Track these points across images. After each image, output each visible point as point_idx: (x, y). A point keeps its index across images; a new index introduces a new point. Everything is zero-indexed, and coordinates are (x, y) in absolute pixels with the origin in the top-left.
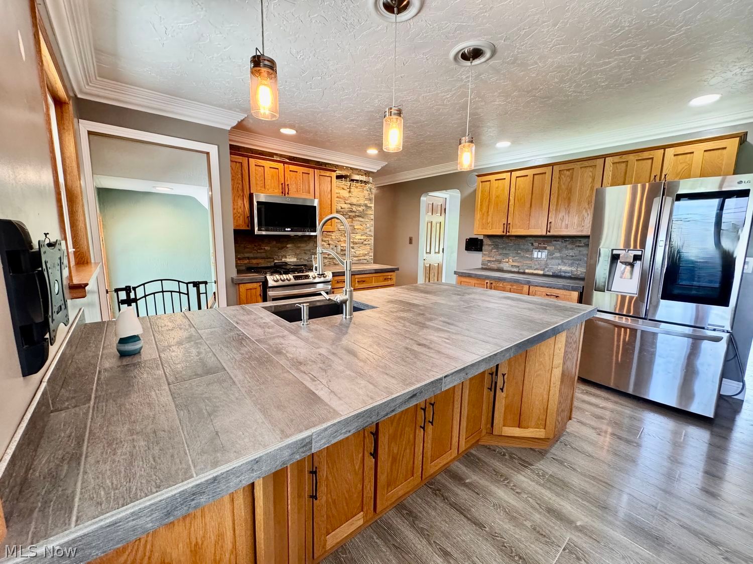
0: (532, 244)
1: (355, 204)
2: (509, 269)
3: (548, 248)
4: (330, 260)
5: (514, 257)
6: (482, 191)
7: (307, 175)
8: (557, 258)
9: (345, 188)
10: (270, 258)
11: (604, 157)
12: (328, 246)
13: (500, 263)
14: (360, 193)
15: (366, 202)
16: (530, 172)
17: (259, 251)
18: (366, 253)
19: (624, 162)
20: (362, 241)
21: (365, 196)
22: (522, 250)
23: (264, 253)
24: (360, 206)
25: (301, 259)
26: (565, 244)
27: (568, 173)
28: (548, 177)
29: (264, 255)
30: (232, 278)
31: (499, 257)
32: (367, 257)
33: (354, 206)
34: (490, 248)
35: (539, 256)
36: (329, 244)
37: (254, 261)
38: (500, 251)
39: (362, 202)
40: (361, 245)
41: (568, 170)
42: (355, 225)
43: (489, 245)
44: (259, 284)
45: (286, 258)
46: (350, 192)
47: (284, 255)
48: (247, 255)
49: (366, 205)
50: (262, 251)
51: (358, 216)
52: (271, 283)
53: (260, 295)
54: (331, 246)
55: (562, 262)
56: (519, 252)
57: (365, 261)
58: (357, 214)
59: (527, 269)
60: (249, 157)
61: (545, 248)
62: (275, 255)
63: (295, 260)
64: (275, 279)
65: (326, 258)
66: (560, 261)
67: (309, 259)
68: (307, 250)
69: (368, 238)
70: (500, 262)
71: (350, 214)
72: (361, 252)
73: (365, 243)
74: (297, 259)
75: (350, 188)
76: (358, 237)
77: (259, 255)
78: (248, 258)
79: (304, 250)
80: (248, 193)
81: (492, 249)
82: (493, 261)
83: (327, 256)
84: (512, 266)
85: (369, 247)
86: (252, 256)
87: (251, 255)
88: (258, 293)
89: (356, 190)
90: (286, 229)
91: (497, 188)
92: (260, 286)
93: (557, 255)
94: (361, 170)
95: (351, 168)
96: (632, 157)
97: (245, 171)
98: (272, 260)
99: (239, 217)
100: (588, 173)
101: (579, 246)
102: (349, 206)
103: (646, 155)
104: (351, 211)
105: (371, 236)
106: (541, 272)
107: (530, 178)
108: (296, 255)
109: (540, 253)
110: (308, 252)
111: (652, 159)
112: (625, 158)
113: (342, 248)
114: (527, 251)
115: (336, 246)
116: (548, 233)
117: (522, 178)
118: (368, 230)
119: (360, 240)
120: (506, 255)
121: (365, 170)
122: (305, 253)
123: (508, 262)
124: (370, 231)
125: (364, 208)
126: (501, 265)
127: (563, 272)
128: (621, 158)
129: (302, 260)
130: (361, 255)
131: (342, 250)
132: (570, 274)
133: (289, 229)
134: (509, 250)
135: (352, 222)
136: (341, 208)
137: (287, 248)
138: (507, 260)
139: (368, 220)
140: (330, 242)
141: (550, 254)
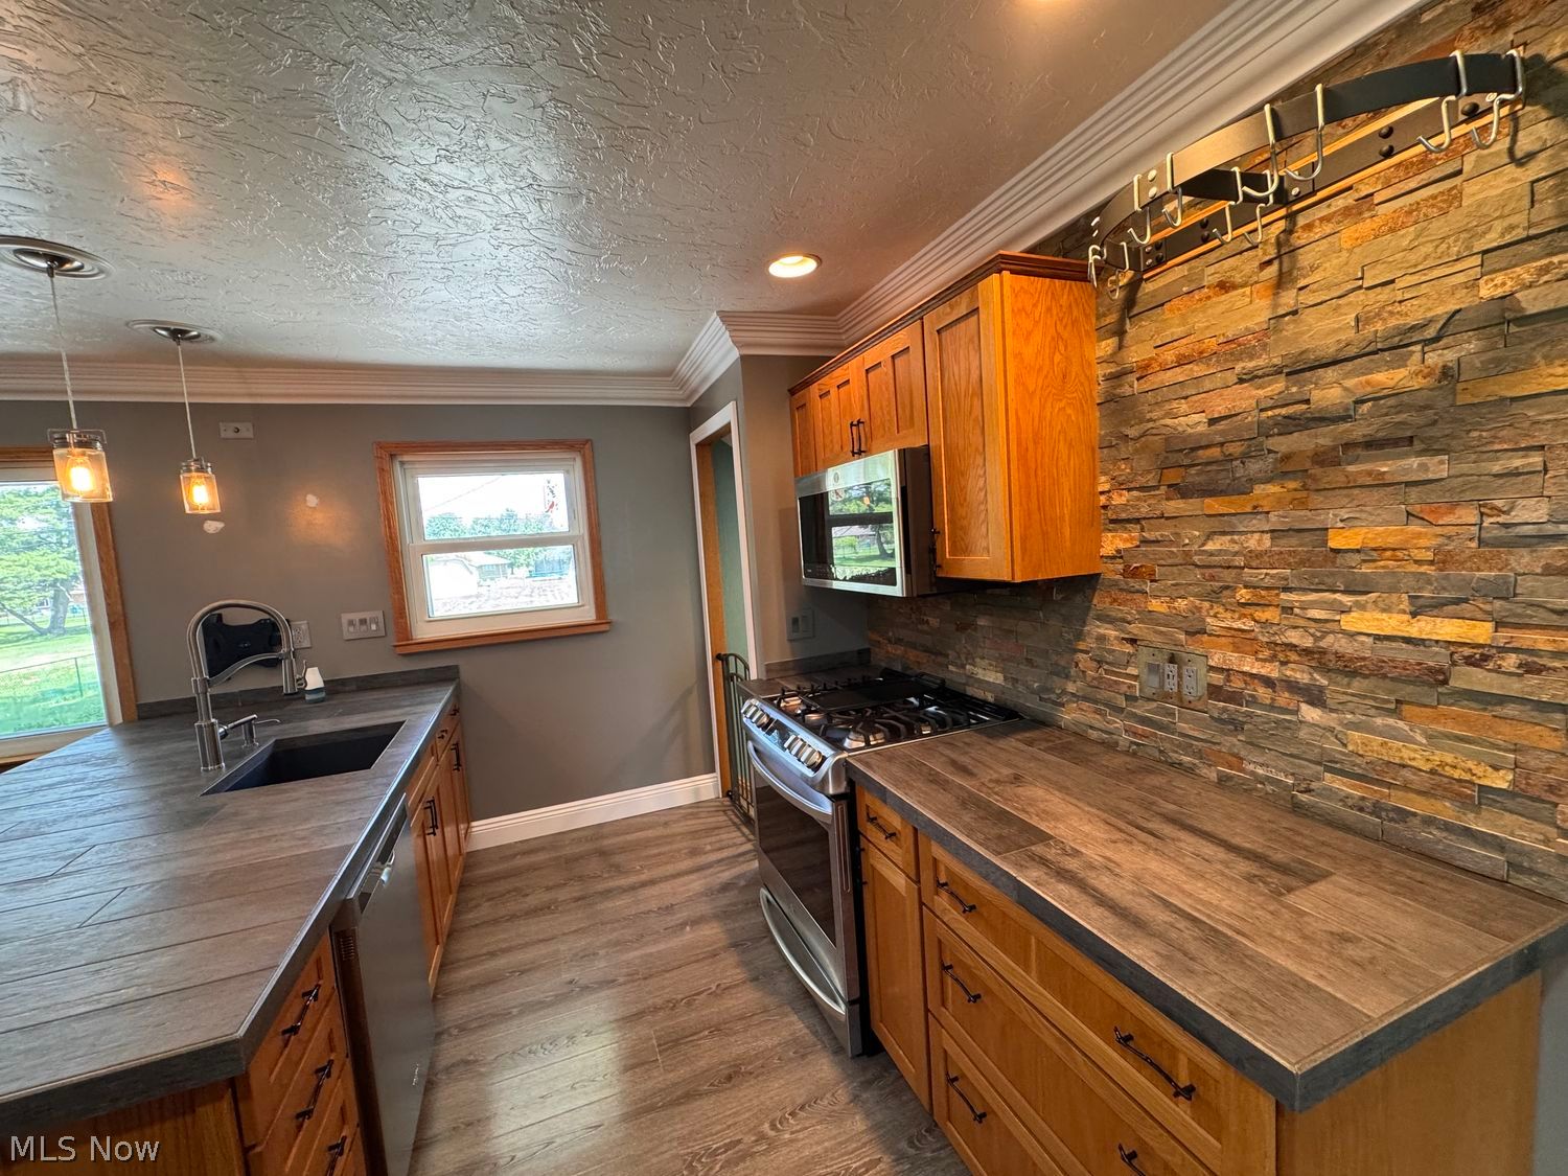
7: (904, 358)
36: (1133, 641)
45: (974, 664)
47: (968, 653)
50: (927, 628)
51: (1371, 444)
60: (811, 383)
62: (950, 648)
63: (999, 679)
65: (1121, 709)
67: (1044, 689)
68: (1034, 650)
74: (1006, 679)
76: (1373, 619)
77: (919, 639)
79: (1029, 648)
83: (1121, 701)
97: (809, 421)
108: (1002, 663)
113: (1217, 679)
115: (1172, 661)
119: (1393, 649)
131: (1215, 691)
135: (1302, 506)
140: (1139, 631)
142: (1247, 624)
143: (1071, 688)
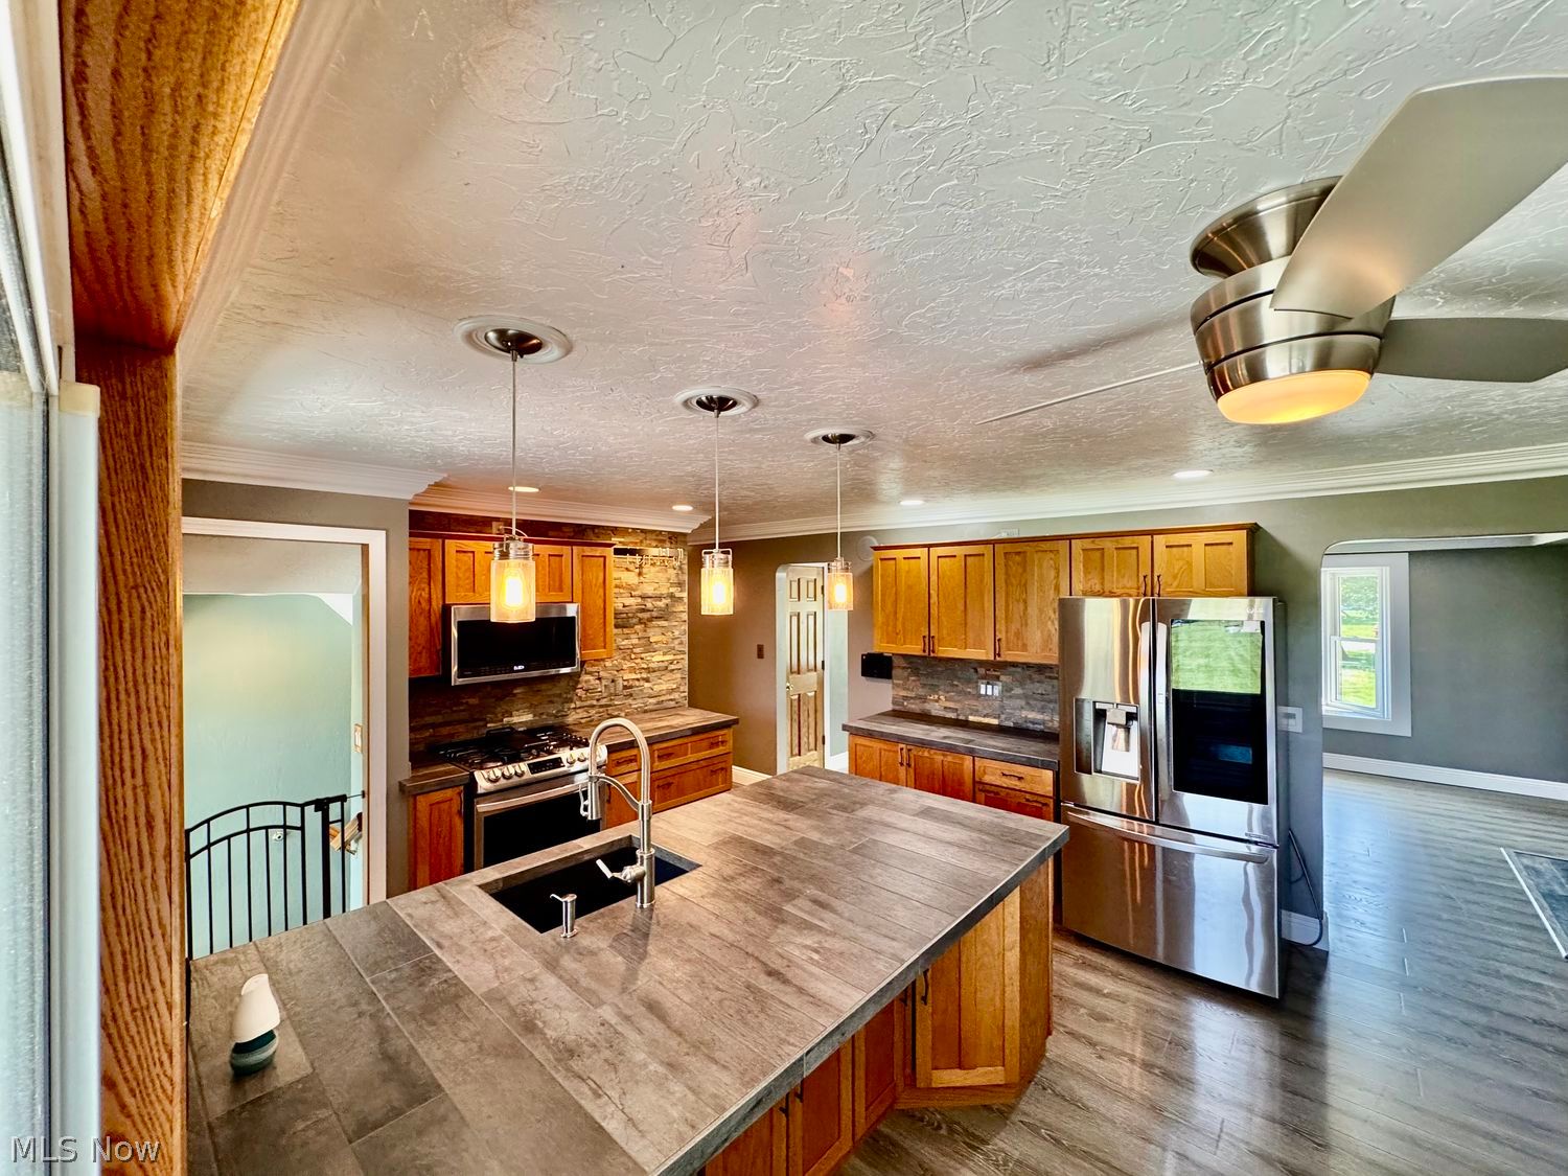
0: (976, 671)
1: (650, 595)
2: (942, 713)
3: (1002, 678)
4: (601, 710)
5: (948, 692)
6: (882, 576)
7: (558, 558)
8: (1018, 697)
9: (632, 567)
10: (481, 720)
11: (1070, 538)
12: (598, 682)
13: (924, 702)
14: (661, 574)
15: (672, 590)
16: (959, 551)
17: (455, 709)
18: (674, 686)
19: (1098, 549)
20: (666, 664)
21: (669, 579)
22: (959, 679)
23: (463, 711)
24: (659, 598)
25: (542, 714)
26: (1028, 673)
27: (1018, 558)
28: (988, 561)
29: (464, 715)
30: (400, 783)
31: (922, 692)
32: (676, 696)
33: (649, 600)
34: (906, 674)
35: (989, 693)
36: (599, 679)
37: (445, 731)
38: (924, 680)
39: (664, 591)
40: (663, 673)
41: (1018, 553)
42: (650, 635)
43: (904, 668)
44: (457, 790)
45: (511, 716)
46: (640, 574)
47: (507, 712)
48: (429, 720)
49: (672, 596)
50: (462, 708)
51: (657, 618)
52: (483, 785)
53: (459, 812)
54: (604, 682)
55: (1028, 703)
56: (955, 683)
57: (672, 704)
58: (655, 614)
59: (971, 714)
60: (444, 538)
61: (998, 678)
62: (488, 713)
63: (528, 717)
64: (493, 777)
65: (593, 706)
66: (1023, 703)
67: (558, 712)
68: (554, 695)
69: (678, 657)
70: (924, 699)
71: (640, 615)
72: (664, 687)
73: (672, 667)
74: (535, 716)
75: (641, 567)
76: (658, 657)
77: (455, 717)
78: (433, 726)
79: (549, 696)
80: (441, 603)
81: (909, 675)
82: (912, 698)
83: (595, 702)
84: (945, 708)
85: (679, 676)
86: (441, 721)
87: (439, 719)
88: (455, 808)
89: (653, 569)
90: (515, 668)
91: (908, 572)
92: (459, 794)
93: (1018, 691)
94: (661, 532)
95: (643, 531)
96: (1108, 544)
97: (435, 564)
98: (481, 723)
99: (420, 653)
100: (1048, 561)
101: (1050, 678)
102: (640, 600)
103: (1127, 542)
104: (643, 611)
105: (683, 652)
106: (995, 722)
107: (958, 563)
108: (532, 708)
109: (989, 687)
110: (556, 699)
111: (1137, 548)
112: (1100, 543)
113: (625, 683)
114: (969, 681)
115: (613, 681)
116: (998, 659)
117: (947, 559)
118: (676, 642)
119: (661, 664)
120: (934, 689)
121: (669, 532)
122: (552, 702)
123: (937, 701)
124: (681, 643)
125: (668, 601)
126: (927, 706)
127: (1031, 722)
128: (1093, 542)
129: (544, 717)
130: (664, 692)
131: (625, 687)
132: (1042, 727)
133: (520, 667)
134: (938, 678)
135: (645, 631)
136: (624, 606)
137: (515, 695)
138: (936, 697)
139: (676, 623)
140: (602, 674)
141: (1007, 689)
142: (633, 665)
143: (573, 706)
